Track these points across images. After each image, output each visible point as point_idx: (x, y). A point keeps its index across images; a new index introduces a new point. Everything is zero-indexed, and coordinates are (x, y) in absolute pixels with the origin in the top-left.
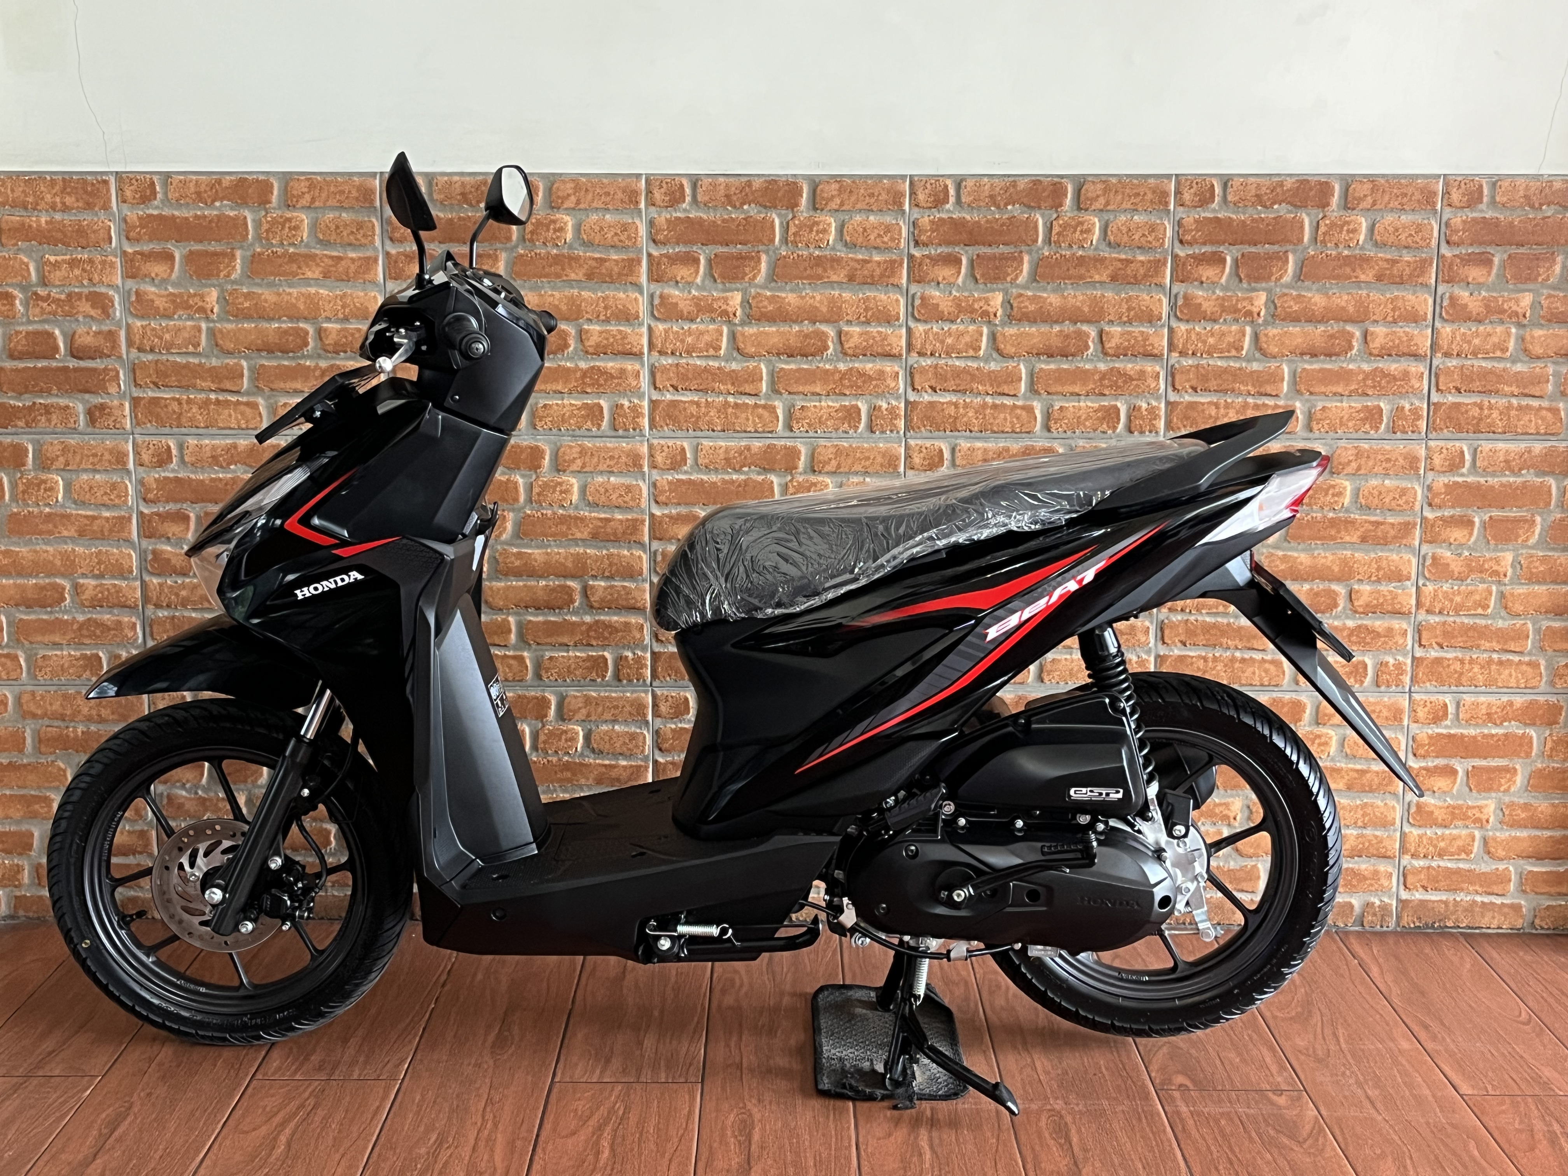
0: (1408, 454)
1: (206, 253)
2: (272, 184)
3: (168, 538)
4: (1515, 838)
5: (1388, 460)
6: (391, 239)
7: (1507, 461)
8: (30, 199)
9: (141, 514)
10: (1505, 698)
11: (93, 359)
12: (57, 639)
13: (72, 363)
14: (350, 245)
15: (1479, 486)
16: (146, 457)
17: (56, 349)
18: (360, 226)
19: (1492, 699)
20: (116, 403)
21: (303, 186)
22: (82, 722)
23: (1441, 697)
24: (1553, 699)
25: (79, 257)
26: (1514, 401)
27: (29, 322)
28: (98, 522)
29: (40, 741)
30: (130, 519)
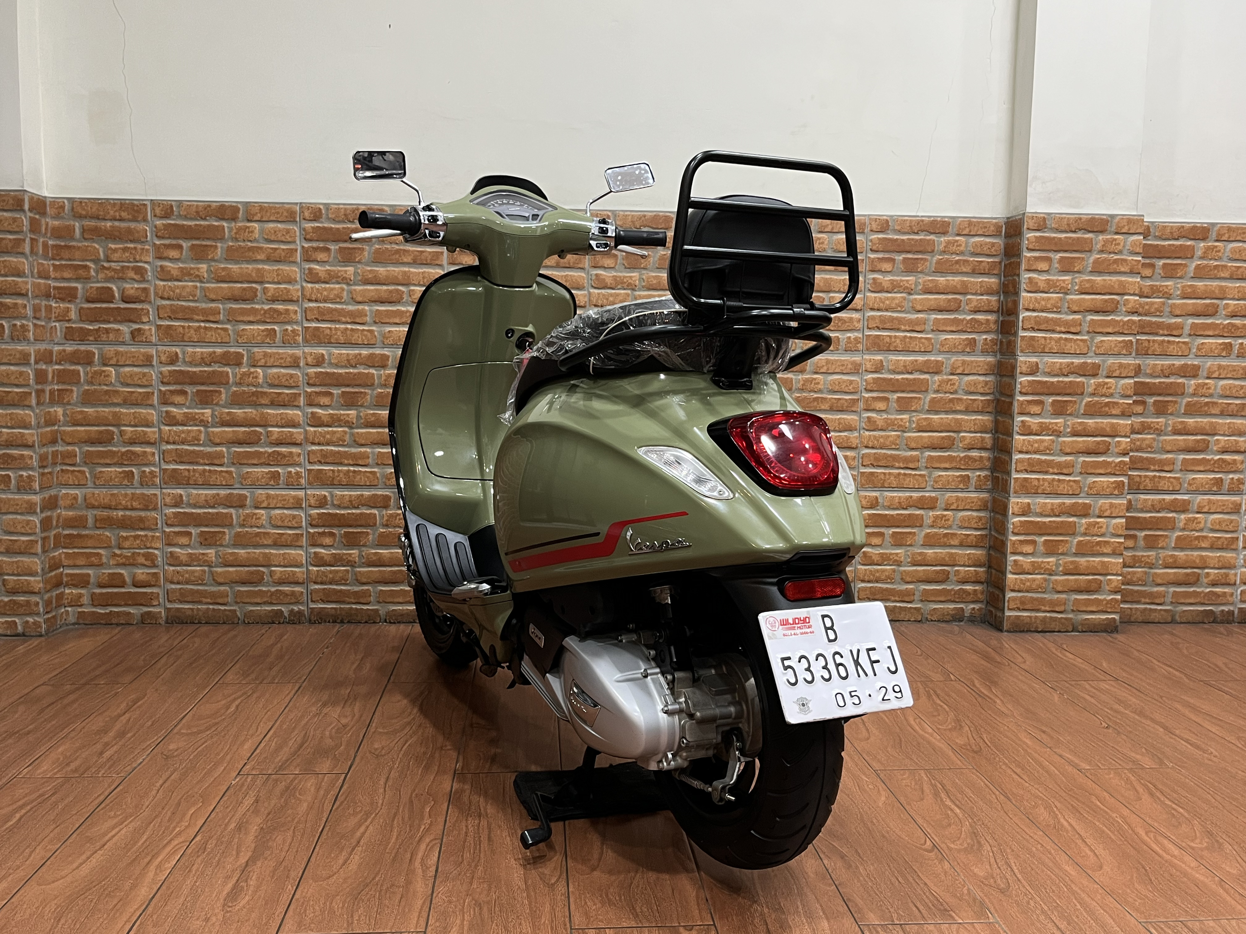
0: (854, 361)
1: (201, 245)
2: (239, 209)
3: (175, 405)
4: (916, 571)
5: (843, 365)
6: (305, 239)
7: (905, 366)
8: (101, 213)
9: (160, 390)
10: (908, 494)
11: (135, 302)
12: (108, 461)
13: (123, 306)
14: (282, 242)
15: (891, 379)
16: (163, 358)
17: (113, 296)
18: (288, 231)
19: (900, 494)
20: (147, 327)
21: (257, 209)
22: (122, 509)
23: (874, 494)
24: (933, 494)
25: (129, 245)
26: (908, 335)
27: (98, 282)
28: (134, 395)
29: (96, 520)
30: (153, 393)
